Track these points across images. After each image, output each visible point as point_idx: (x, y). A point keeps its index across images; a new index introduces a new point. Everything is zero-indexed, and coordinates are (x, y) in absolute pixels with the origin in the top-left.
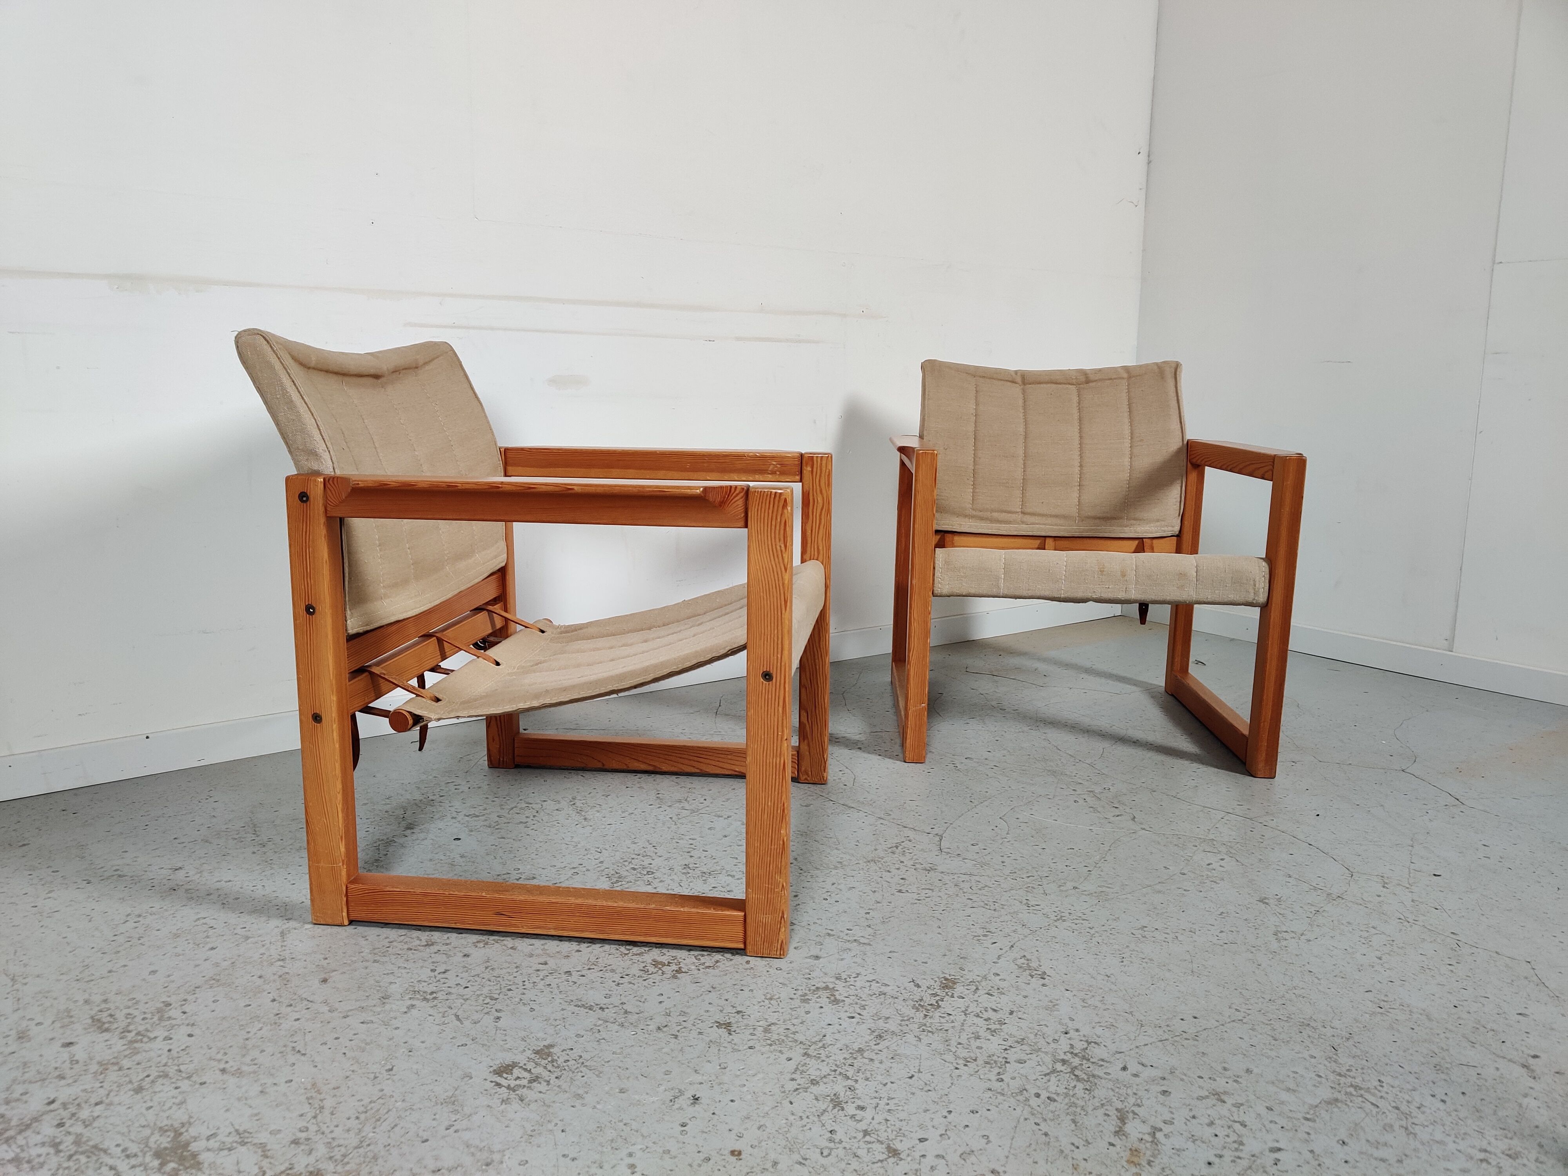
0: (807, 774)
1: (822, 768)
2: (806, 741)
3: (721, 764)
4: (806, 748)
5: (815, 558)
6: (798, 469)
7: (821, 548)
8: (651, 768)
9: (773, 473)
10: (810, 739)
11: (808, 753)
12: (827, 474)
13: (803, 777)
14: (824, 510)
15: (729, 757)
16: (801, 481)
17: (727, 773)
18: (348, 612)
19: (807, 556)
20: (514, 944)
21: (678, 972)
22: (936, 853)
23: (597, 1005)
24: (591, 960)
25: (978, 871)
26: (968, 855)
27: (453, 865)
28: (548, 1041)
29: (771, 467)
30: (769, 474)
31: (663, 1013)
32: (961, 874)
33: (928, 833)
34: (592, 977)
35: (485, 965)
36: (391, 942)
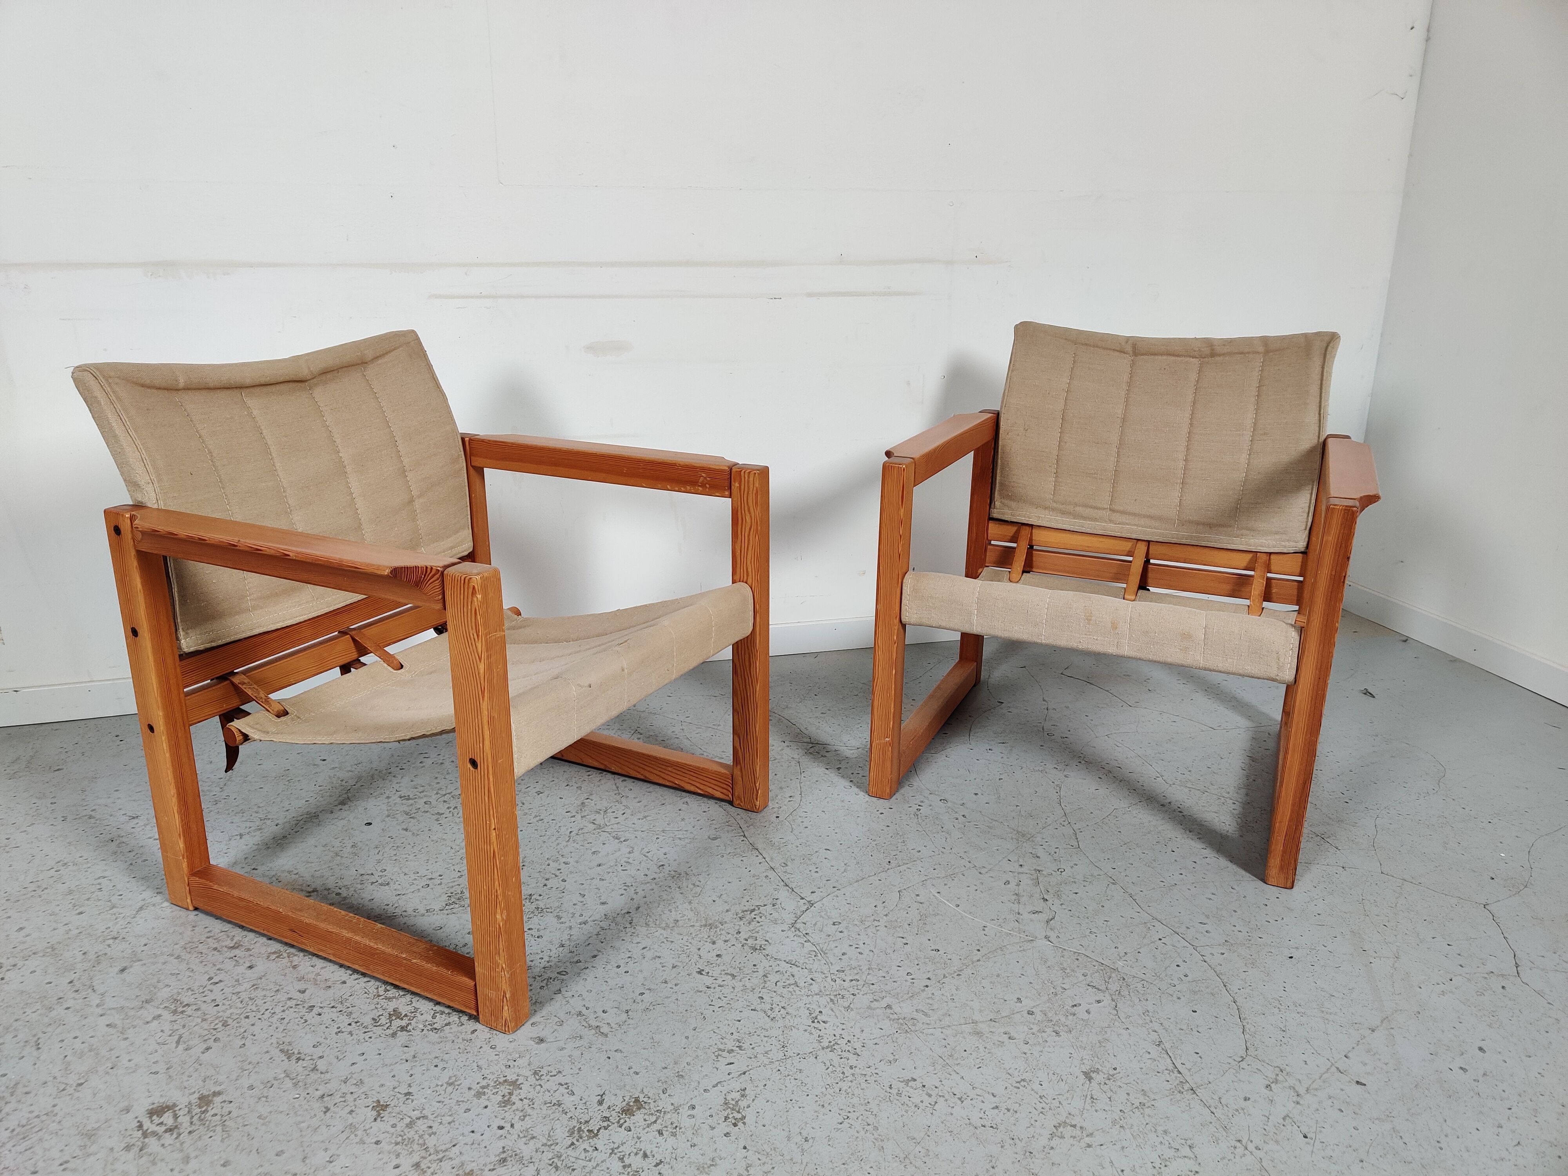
0: (741, 800)
1: (754, 797)
2: (739, 767)
3: (663, 775)
4: (739, 773)
5: (745, 580)
6: (727, 483)
7: (750, 570)
8: (602, 767)
9: (703, 485)
10: (743, 765)
11: (740, 779)
12: (755, 492)
13: (736, 802)
14: (752, 530)
15: (670, 769)
16: (730, 497)
17: (668, 784)
18: (181, 634)
19: (737, 578)
20: (300, 962)
21: (403, 1029)
22: (785, 927)
23: (299, 1053)
24: (344, 997)
25: (806, 961)
26: (815, 937)
27: (337, 855)
28: (222, 1087)
29: (701, 479)
30: (699, 486)
31: (343, 1078)
32: (785, 961)
33: (802, 898)
34: (326, 1018)
35: (255, 982)
36: (208, 938)
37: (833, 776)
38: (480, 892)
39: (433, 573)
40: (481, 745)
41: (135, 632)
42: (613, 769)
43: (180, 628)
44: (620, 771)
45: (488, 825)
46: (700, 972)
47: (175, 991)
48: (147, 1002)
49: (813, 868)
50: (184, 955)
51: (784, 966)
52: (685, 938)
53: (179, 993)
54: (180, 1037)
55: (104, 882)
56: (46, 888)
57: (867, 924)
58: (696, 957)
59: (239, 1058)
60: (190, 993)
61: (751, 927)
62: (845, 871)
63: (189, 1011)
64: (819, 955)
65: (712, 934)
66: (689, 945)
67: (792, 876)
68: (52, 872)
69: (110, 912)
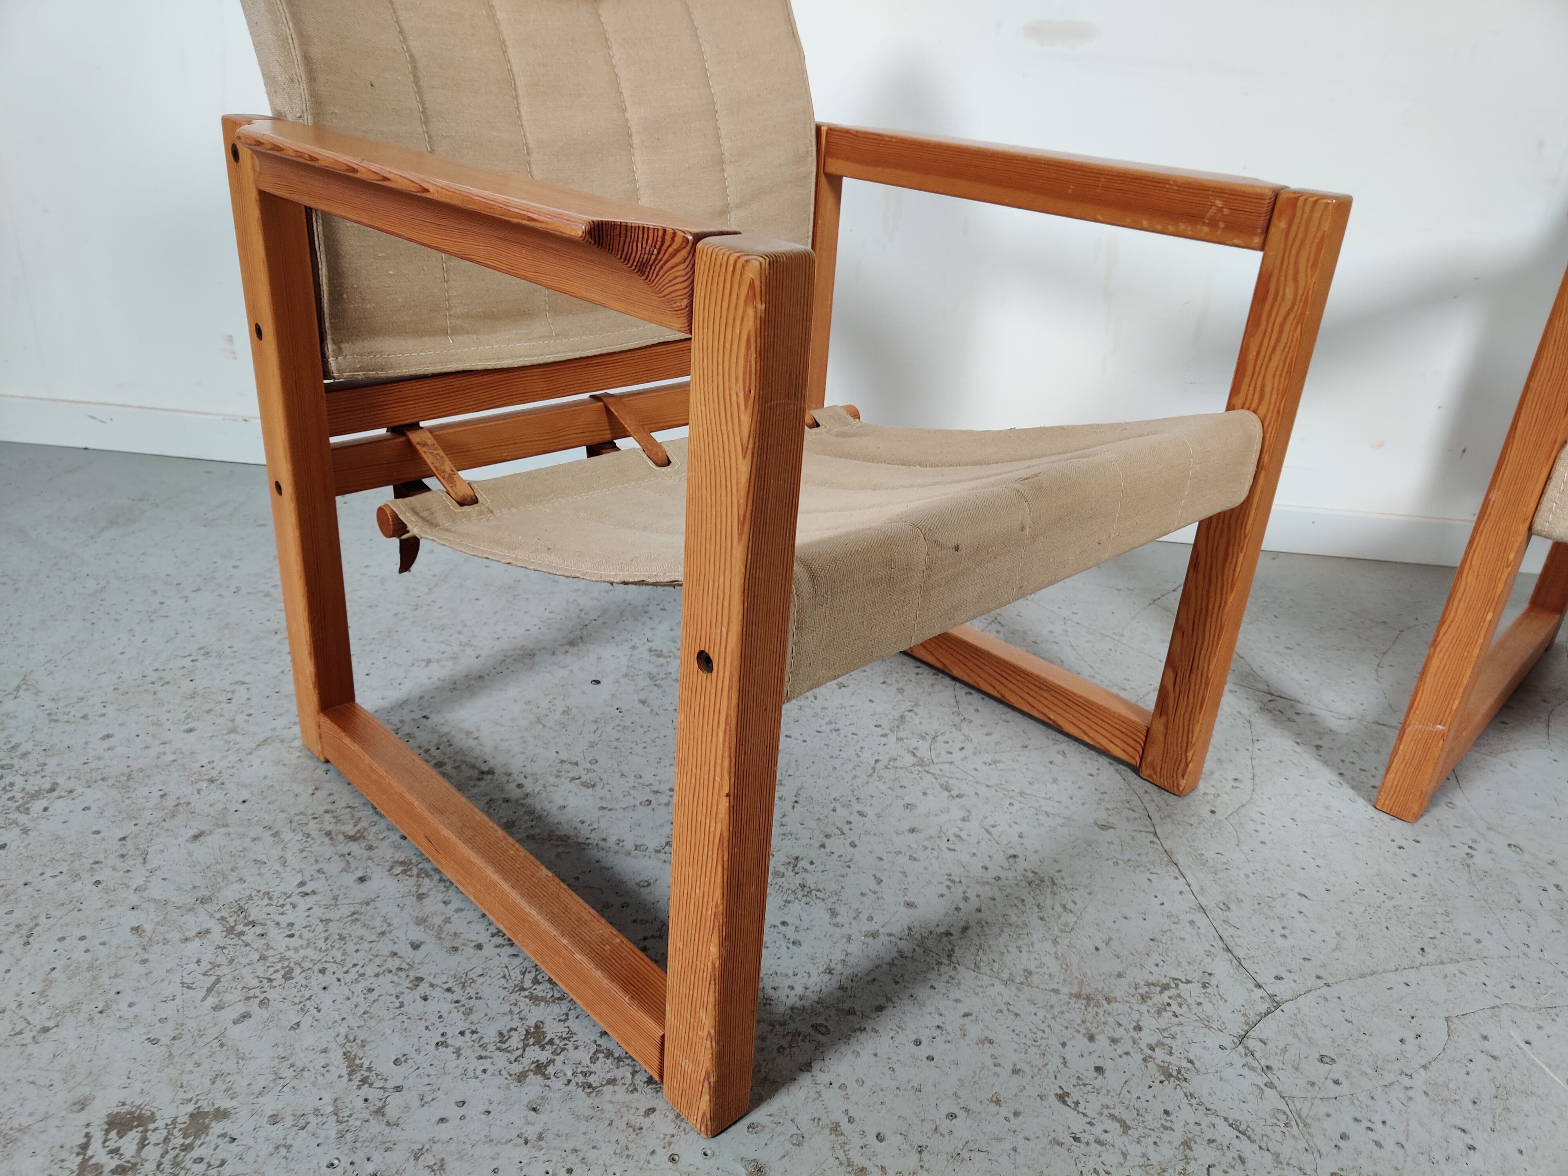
0: (1154, 769)
1: (1180, 771)
2: (1163, 719)
3: (1031, 700)
4: (1161, 728)
5: (1254, 406)
6: (1262, 222)
7: (1268, 390)
9: (1213, 224)
10: (1171, 718)
11: (1162, 739)
12: (1317, 240)
13: (1146, 771)
14: (1292, 316)
15: (1045, 694)
16: (1262, 248)
17: (1037, 715)
19: (1238, 401)
20: (431, 889)
21: (540, 1068)
22: (1228, 1042)
23: (369, 1069)
24: (470, 975)
25: (1268, 1131)
26: (1287, 1080)
27: (539, 721)
28: (234, 1103)
29: (1213, 211)
30: (1204, 224)
31: (416, 1147)
32: (1226, 1119)
33: (1259, 986)
34: (432, 1006)
35: (358, 908)
36: (327, 812)
37: (1307, 758)
38: (689, 896)
39: (675, 245)
40: (724, 631)
41: (259, 332)
42: (956, 672)
43: (329, 338)
44: (965, 678)
45: (717, 785)
46: (1062, 1097)
47: (247, 893)
48: (203, 901)
49: (1277, 926)
50: (287, 835)
51: (1225, 1133)
52: (1041, 1013)
53: (250, 897)
54: (218, 981)
55: (241, 690)
56: (168, 683)
57: (1389, 1077)
58: (1058, 1061)
59: (281, 1051)
60: (266, 901)
61: (1163, 1022)
62: (1338, 948)
63: (251, 934)
64: (1293, 1124)
65: (1090, 1017)
66: (1047, 1030)
67: (1238, 933)
68: (187, 662)
69: (226, 737)
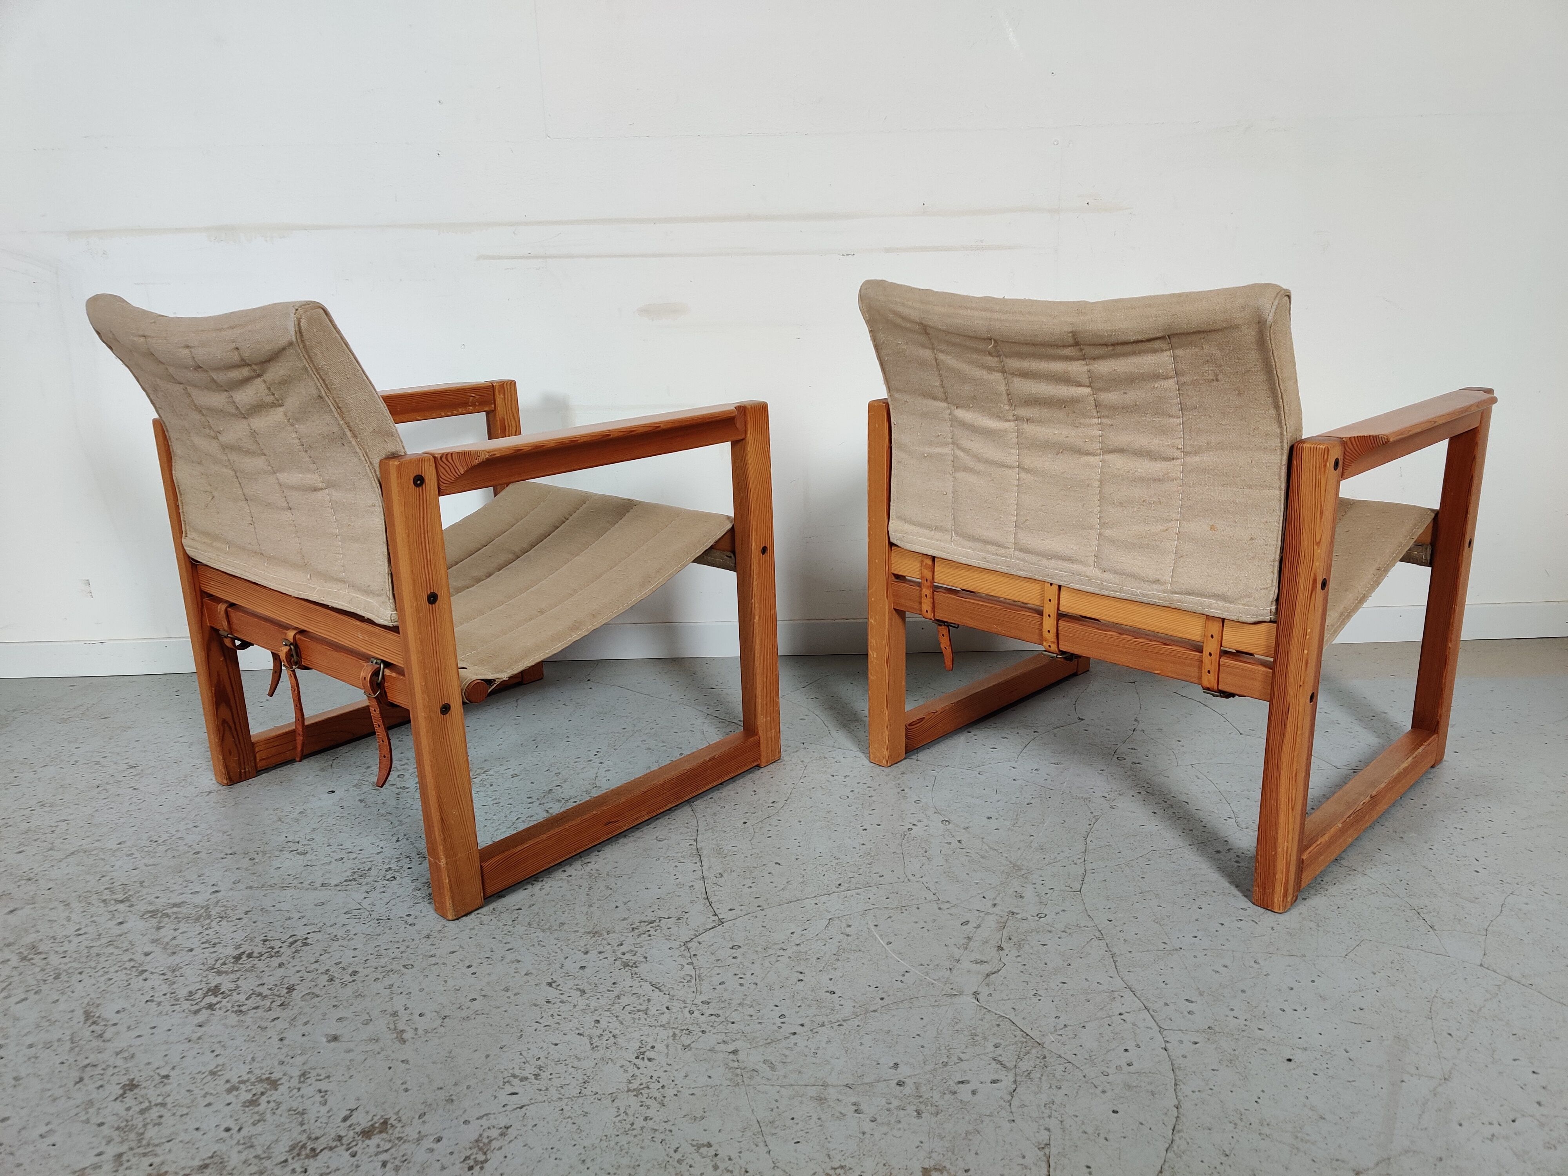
20: (167, 924)
21: (211, 1007)
22: (675, 945)
23: (99, 1017)
24: (180, 965)
25: (675, 986)
26: (701, 961)
27: (280, 820)
28: (7, 1041)
31: (118, 1050)
32: (650, 983)
33: (716, 915)
34: (149, 983)
35: (114, 938)
36: (106, 889)
46: (551, 983)
47: (40, 938)
48: (9, 945)
49: (748, 883)
50: (75, 904)
51: (646, 988)
52: (559, 944)
53: (41, 940)
54: (10, 984)
55: (63, 826)
56: (10, 826)
57: (770, 951)
58: (558, 965)
59: (43, 1014)
60: (52, 941)
61: (638, 940)
62: (783, 889)
63: (37, 959)
64: (693, 981)
65: (591, 943)
66: (559, 951)
67: (720, 889)
68: (27, 812)
69: (45, 854)
